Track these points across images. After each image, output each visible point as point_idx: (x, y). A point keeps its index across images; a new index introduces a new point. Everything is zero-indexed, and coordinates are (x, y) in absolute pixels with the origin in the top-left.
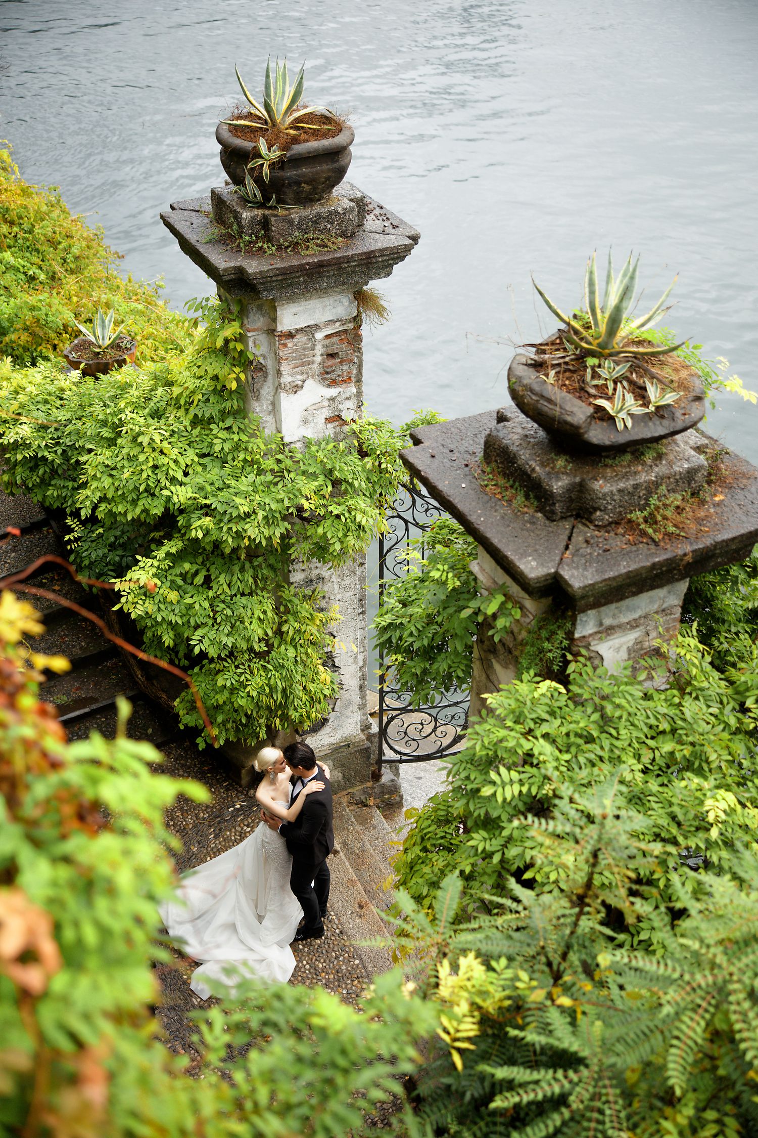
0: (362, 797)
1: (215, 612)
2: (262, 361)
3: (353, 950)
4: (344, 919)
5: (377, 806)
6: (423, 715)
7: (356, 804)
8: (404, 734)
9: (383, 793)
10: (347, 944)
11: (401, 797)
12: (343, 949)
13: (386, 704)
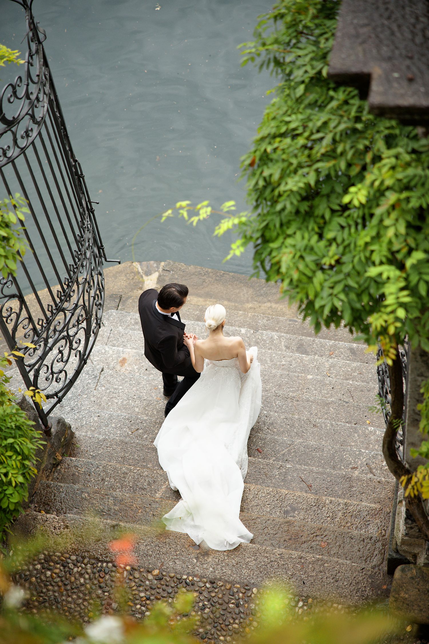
0: (52, 461)
3: (238, 586)
4: (198, 570)
5: (63, 455)
6: (58, 345)
7: (51, 472)
8: (51, 376)
9: (60, 440)
10: (228, 586)
11: (70, 427)
12: (231, 593)
13: (27, 366)
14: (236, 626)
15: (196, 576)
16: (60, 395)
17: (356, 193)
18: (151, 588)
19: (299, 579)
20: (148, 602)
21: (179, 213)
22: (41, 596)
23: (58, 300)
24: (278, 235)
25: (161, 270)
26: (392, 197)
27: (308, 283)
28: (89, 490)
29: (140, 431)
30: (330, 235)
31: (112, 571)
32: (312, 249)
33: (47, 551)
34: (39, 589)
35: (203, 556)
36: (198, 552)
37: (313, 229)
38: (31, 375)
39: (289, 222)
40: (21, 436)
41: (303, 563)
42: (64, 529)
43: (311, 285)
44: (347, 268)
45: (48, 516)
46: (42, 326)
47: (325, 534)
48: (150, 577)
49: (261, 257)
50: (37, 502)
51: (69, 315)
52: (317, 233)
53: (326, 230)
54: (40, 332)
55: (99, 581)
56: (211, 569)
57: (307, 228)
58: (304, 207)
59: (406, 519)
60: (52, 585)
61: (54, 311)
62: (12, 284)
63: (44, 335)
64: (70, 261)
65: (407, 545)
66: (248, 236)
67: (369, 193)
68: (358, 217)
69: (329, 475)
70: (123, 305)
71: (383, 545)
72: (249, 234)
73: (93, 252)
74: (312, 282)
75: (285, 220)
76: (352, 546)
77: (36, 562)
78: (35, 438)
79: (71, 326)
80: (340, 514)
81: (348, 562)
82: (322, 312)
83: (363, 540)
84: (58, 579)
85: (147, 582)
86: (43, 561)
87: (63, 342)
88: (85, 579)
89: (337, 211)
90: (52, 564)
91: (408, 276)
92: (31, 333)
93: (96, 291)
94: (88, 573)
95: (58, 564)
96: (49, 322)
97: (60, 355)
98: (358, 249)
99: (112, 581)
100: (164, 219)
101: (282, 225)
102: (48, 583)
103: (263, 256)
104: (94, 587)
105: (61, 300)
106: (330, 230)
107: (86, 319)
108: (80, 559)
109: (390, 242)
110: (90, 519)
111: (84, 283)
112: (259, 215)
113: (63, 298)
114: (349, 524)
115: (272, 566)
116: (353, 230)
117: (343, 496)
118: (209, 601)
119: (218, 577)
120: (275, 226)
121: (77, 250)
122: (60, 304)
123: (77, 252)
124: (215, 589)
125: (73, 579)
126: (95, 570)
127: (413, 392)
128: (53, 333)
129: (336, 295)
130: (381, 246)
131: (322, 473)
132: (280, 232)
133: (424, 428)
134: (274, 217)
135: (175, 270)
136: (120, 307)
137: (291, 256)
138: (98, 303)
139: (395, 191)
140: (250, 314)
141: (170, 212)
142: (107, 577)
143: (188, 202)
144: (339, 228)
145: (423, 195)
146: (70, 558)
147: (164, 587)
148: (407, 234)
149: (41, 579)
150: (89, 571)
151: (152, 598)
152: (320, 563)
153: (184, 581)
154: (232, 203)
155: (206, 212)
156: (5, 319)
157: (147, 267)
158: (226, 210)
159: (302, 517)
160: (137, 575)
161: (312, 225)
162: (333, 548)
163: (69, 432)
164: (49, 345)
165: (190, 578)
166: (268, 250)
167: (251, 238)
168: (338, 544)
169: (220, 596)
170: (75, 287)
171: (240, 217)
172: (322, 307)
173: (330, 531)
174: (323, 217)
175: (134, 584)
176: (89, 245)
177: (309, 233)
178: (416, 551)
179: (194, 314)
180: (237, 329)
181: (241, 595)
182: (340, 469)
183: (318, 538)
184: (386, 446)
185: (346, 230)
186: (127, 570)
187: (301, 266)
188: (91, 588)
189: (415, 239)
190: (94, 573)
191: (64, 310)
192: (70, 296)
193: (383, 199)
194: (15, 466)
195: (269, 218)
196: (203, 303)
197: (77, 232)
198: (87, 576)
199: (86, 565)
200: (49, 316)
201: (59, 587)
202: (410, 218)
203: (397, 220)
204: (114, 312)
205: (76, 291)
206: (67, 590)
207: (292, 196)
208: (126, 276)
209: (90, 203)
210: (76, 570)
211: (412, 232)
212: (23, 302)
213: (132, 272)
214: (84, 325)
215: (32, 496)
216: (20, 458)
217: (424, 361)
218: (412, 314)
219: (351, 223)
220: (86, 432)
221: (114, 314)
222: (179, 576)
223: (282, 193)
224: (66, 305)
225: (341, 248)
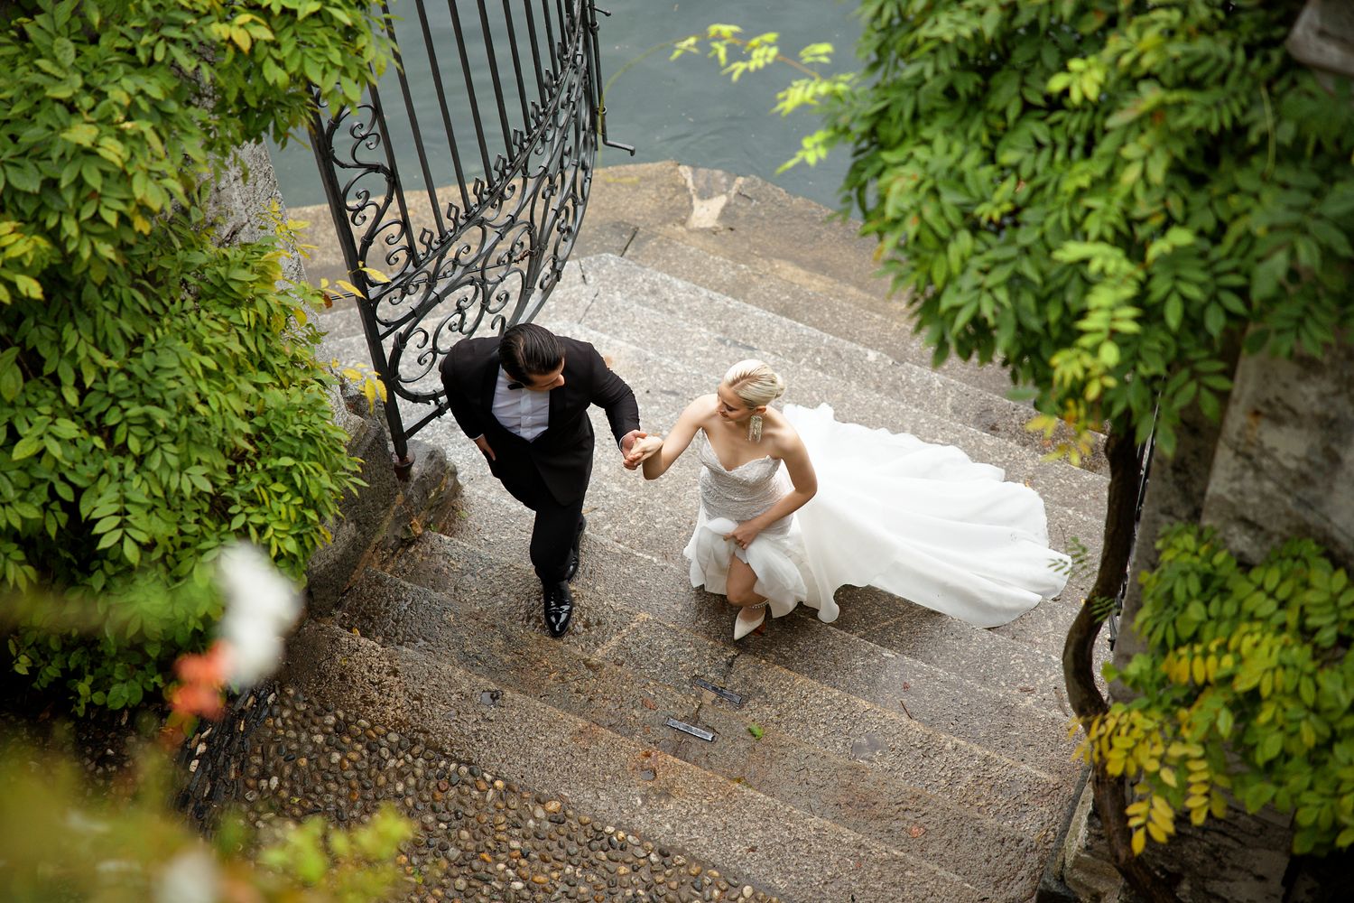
0: (399, 533)
1: (109, 433)
3: (716, 873)
4: (640, 822)
5: (427, 526)
6: (458, 293)
7: (393, 555)
8: (431, 355)
9: (426, 493)
10: (694, 870)
11: (454, 473)
12: (697, 885)
13: (382, 323)
15: (633, 833)
17: (1081, 73)
18: (536, 835)
19: (845, 888)
20: (523, 862)
21: (711, 49)
22: (311, 799)
23: (473, 199)
24: (904, 137)
25: (733, 192)
26: (1150, 95)
27: (936, 251)
28: (458, 608)
29: (600, 514)
30: (1007, 157)
31: (465, 783)
32: (961, 178)
33: (345, 711)
34: (309, 784)
35: (660, 796)
36: (650, 785)
37: (977, 138)
38: (388, 345)
39: (933, 113)
40: (311, 457)
41: (861, 859)
42: (388, 674)
43: (942, 257)
44: (1026, 236)
45: (363, 641)
46: (429, 245)
47: (925, 809)
48: (540, 813)
49: (859, 178)
50: (350, 610)
51: (492, 236)
52: (984, 148)
53: (1002, 144)
54: (422, 257)
55: (433, 796)
56: (668, 826)
57: (966, 133)
58: (968, 83)
59: (1091, 816)
60: (338, 783)
61: (461, 222)
62: (378, 141)
63: (430, 267)
64: (516, 123)
65: (1086, 871)
66: (841, 127)
67: (1107, 77)
68: (1078, 129)
69: (970, 692)
70: (637, 249)
71: (1041, 861)
72: (843, 121)
73: (576, 116)
74: (945, 250)
75: (924, 107)
76: (976, 849)
77: (316, 729)
78: (344, 469)
79: (492, 261)
80: (969, 777)
81: (957, 878)
82: (953, 321)
83: (1003, 842)
84: (352, 774)
85: (531, 822)
86: (330, 730)
87: (470, 289)
88: (406, 784)
89: (1037, 108)
90: (348, 740)
91: (1149, 277)
92: (403, 256)
93: (566, 199)
94: (414, 775)
95: (360, 742)
96: (445, 242)
97: (458, 317)
98: (1061, 198)
99: (461, 803)
100: (677, 53)
101: (916, 116)
102: (330, 777)
103: (865, 176)
104: (420, 807)
105: (481, 203)
106: (1012, 147)
107: (531, 254)
108: (406, 743)
109: (1131, 198)
110: (446, 667)
111: (541, 177)
112: (877, 86)
113: (485, 197)
114: (982, 803)
115: (795, 850)
116: (1060, 156)
117: (986, 742)
118: (647, 889)
119: (680, 846)
120: (901, 115)
121: (538, 103)
122: (476, 209)
123: (537, 108)
124: (667, 867)
125: (382, 780)
126: (430, 774)
127: (1145, 544)
128: (450, 266)
129: (990, 290)
130: (1109, 202)
131: (954, 685)
132: (909, 132)
133: (1143, 624)
134: (904, 95)
135: (763, 198)
136: (628, 252)
137: (911, 184)
138: (563, 226)
139: (1163, 86)
140: (895, 325)
141: (692, 40)
142: (453, 792)
143: (735, 28)
144: (1031, 145)
145: (1217, 105)
146: (385, 736)
147: (563, 839)
148: (1171, 188)
149: (317, 764)
150: (419, 772)
151: (533, 855)
152: (896, 866)
153: (606, 837)
154: (825, 48)
155: (766, 56)
156: (349, 214)
157: (707, 181)
158: (809, 59)
159: (887, 766)
160: (514, 803)
161: (977, 127)
162: (935, 844)
163: (450, 482)
164: (438, 290)
165: (621, 834)
166: (879, 165)
167: (847, 130)
168: (946, 837)
169: (674, 885)
170: (517, 181)
171: (836, 82)
172: (956, 309)
173: (936, 807)
174: (1003, 114)
175: (502, 819)
176: (568, 98)
177: (967, 144)
178: (1101, 887)
179: (778, 299)
180: (861, 349)
181: (716, 893)
182: (997, 685)
183: (909, 816)
184: (1071, 650)
185: (1045, 154)
186: (495, 788)
187: (929, 212)
188: (415, 806)
189: (1186, 203)
190: (428, 779)
191: (482, 223)
192: (502, 198)
193: (1132, 96)
194: (284, 516)
195: (893, 95)
196: (805, 281)
197: (546, 65)
198: (412, 781)
199: (415, 758)
200: (447, 229)
201: (352, 788)
202: (1179, 150)
203: (1151, 152)
204: (612, 259)
205: (518, 191)
206: (365, 799)
207: (942, 54)
208: (658, 189)
209: (593, 10)
210: (392, 762)
211: (1183, 185)
212: (394, 185)
213: (674, 185)
214: (524, 265)
215: (343, 594)
216: (299, 501)
217: (1178, 483)
218: (1147, 367)
219: (1061, 140)
220: (489, 491)
221: (612, 263)
222: (598, 826)
223: (920, 40)
224: (489, 213)
225: (1024, 190)
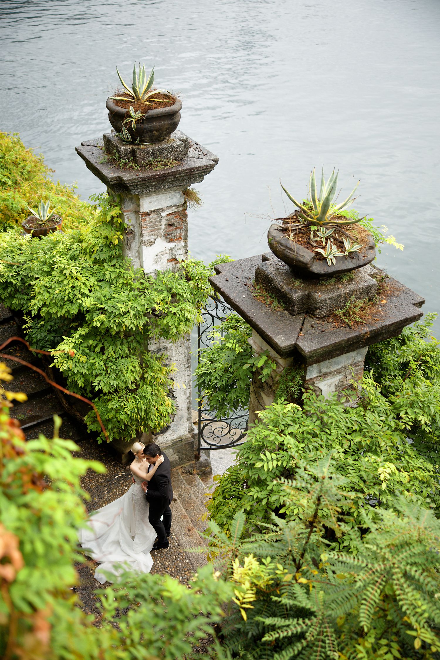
0: (190, 469)
2: (132, 228)
4: (180, 537)
5: (198, 474)
6: (223, 423)
7: (185, 473)
8: (212, 434)
9: (202, 467)
10: (182, 551)
14: (167, 564)
15: (177, 538)
16: (213, 447)
119: (183, 545)
124: (177, 547)
165: (174, 536)
169: (175, 551)
181: (181, 557)
